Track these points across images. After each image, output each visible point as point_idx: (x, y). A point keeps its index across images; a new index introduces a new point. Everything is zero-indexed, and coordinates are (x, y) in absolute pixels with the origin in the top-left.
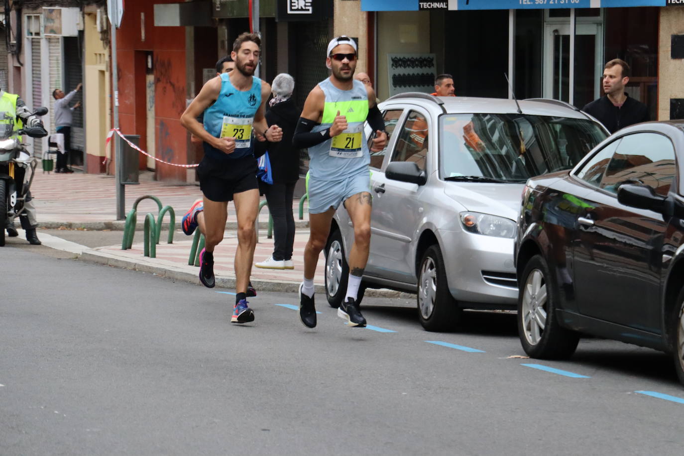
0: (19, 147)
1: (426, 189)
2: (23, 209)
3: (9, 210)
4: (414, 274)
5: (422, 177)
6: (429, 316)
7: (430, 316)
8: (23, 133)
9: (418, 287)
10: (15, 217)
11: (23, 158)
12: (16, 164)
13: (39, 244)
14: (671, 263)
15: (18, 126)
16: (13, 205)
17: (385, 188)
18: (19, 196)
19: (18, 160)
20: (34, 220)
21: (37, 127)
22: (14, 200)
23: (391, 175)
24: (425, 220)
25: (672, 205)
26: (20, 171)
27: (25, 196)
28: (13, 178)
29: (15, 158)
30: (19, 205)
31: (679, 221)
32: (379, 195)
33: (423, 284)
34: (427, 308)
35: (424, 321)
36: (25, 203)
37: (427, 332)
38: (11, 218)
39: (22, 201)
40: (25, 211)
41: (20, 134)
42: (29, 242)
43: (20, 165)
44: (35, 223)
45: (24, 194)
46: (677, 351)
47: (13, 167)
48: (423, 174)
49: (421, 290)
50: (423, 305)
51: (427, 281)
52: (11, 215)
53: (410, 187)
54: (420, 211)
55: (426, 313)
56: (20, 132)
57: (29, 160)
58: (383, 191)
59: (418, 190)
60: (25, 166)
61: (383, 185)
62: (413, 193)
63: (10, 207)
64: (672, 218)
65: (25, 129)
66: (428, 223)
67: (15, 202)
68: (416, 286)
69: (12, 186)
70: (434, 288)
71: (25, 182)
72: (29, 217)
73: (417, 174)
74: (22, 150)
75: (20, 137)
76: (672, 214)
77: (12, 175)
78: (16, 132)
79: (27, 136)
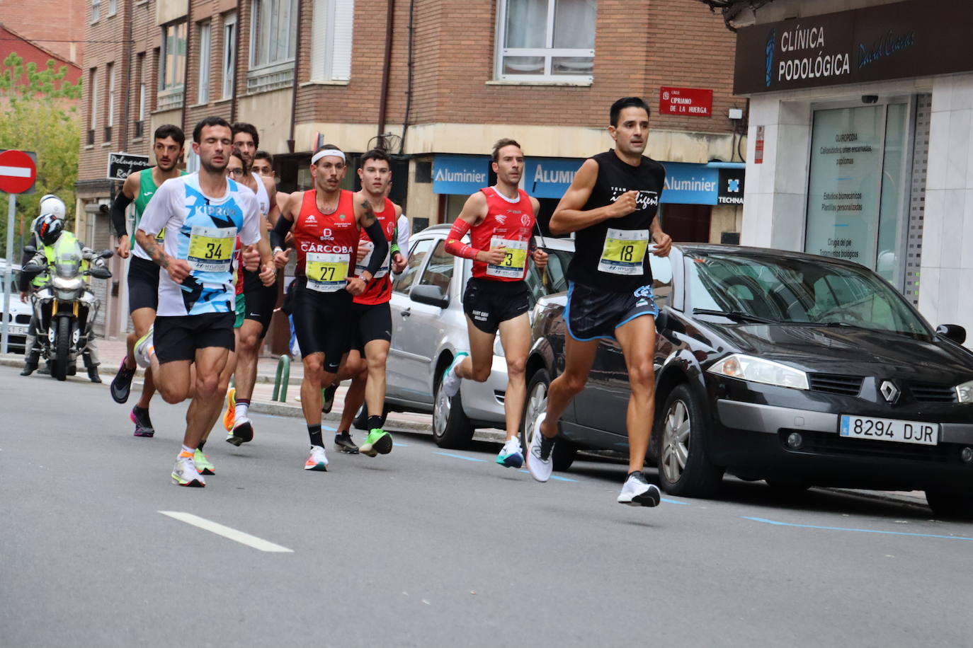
0: (84, 287)
1: (447, 311)
2: (85, 347)
3: (72, 347)
4: (432, 395)
5: (445, 301)
6: (443, 432)
7: (443, 434)
8: (88, 274)
9: (434, 406)
10: (78, 355)
11: (87, 298)
12: (80, 303)
13: (100, 382)
14: (660, 372)
15: (84, 267)
16: (75, 342)
17: (411, 312)
18: (82, 333)
19: (82, 299)
20: (95, 358)
21: (102, 269)
22: (76, 336)
23: (416, 298)
24: (444, 341)
25: (666, 318)
26: (84, 310)
27: (88, 334)
28: (77, 316)
29: (80, 297)
30: (82, 343)
31: (671, 334)
32: (404, 319)
33: (439, 403)
34: (441, 426)
35: (438, 439)
36: (87, 342)
37: (440, 449)
38: (73, 355)
39: (85, 340)
40: (87, 350)
41: (85, 275)
42: (90, 379)
43: (84, 305)
44: (97, 362)
45: (87, 332)
46: (661, 456)
47: (77, 305)
48: (446, 298)
49: (437, 408)
50: (437, 422)
51: (443, 400)
52: (73, 352)
53: (434, 310)
54: (440, 333)
55: (440, 431)
56: (86, 273)
57: (93, 299)
58: (409, 315)
59: (441, 313)
60: (88, 305)
61: (409, 309)
62: (436, 317)
63: (73, 344)
64: (665, 329)
65: (90, 270)
66: (447, 344)
67: (77, 340)
68: (433, 405)
69: (76, 324)
70: (449, 406)
71: (88, 321)
72: (92, 356)
73: (440, 297)
74: (87, 290)
75: (85, 278)
76: (665, 326)
77: (76, 313)
78: (81, 273)
79: (91, 277)
